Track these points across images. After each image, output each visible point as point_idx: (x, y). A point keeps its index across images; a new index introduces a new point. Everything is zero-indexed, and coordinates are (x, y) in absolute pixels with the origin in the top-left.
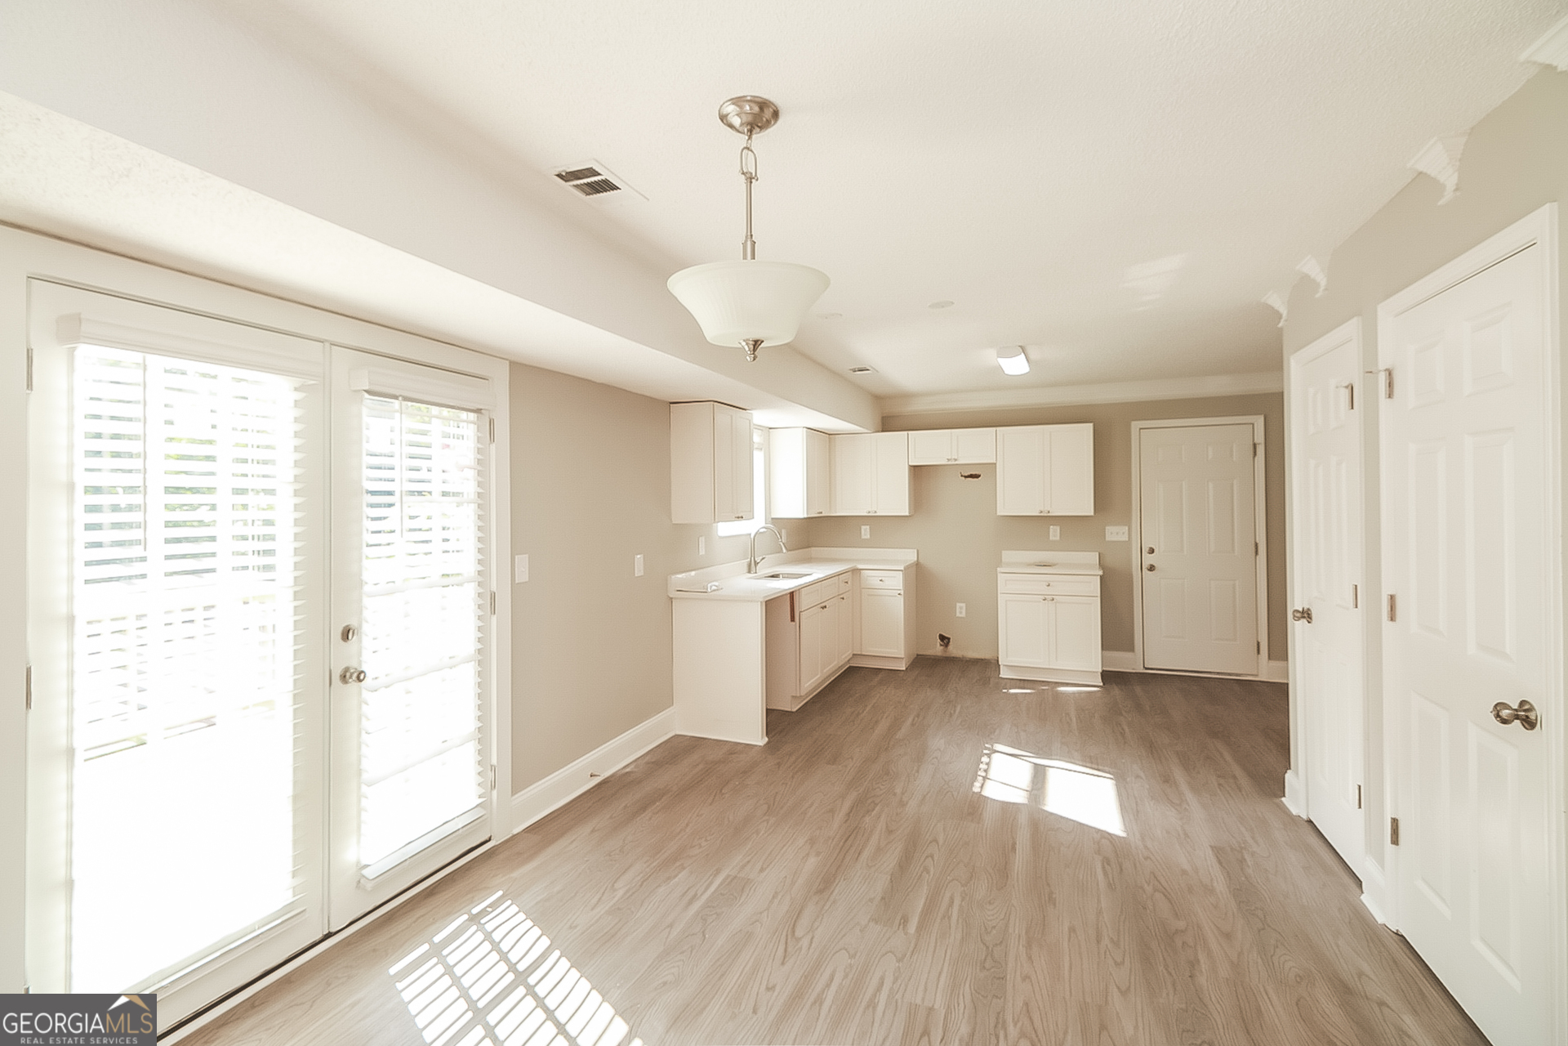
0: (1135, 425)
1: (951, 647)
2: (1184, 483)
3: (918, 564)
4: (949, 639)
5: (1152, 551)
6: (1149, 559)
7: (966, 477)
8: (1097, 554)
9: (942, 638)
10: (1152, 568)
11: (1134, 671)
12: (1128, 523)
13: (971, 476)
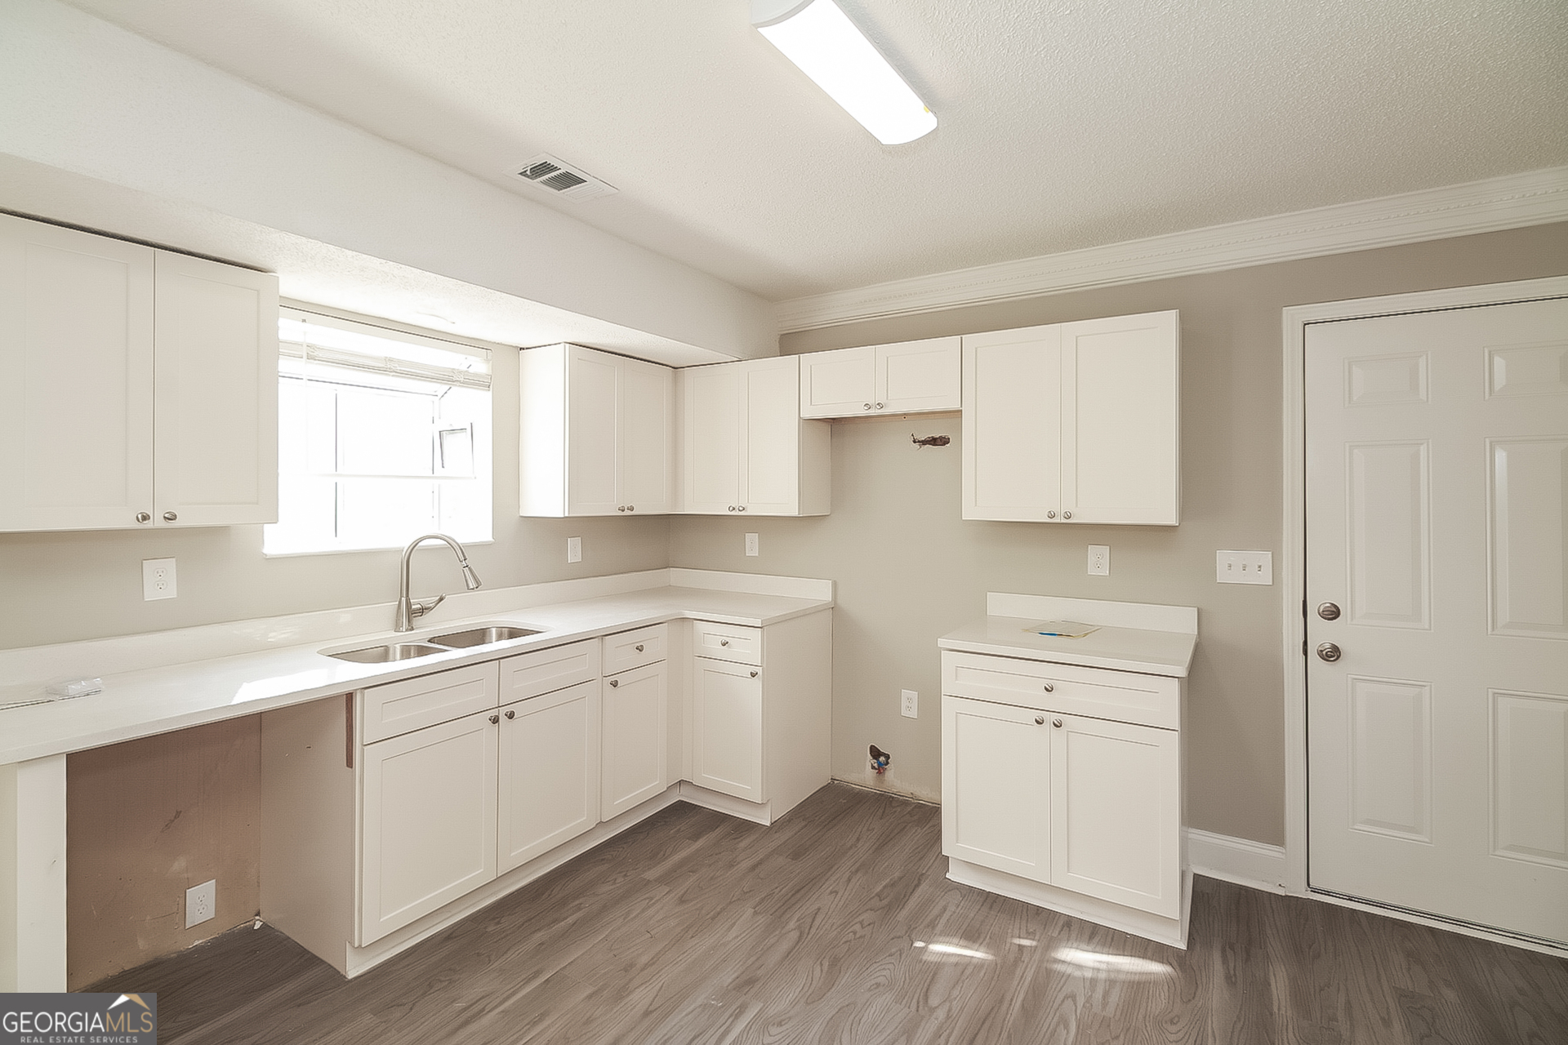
0: (1292, 317)
1: (891, 773)
2: (1423, 449)
3: (834, 608)
4: (887, 757)
5: (1333, 613)
6: (1323, 633)
7: (924, 442)
8: (1196, 609)
9: (876, 753)
10: (1333, 654)
11: (1281, 892)
12: (1273, 545)
13: (934, 441)
